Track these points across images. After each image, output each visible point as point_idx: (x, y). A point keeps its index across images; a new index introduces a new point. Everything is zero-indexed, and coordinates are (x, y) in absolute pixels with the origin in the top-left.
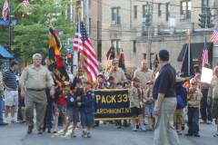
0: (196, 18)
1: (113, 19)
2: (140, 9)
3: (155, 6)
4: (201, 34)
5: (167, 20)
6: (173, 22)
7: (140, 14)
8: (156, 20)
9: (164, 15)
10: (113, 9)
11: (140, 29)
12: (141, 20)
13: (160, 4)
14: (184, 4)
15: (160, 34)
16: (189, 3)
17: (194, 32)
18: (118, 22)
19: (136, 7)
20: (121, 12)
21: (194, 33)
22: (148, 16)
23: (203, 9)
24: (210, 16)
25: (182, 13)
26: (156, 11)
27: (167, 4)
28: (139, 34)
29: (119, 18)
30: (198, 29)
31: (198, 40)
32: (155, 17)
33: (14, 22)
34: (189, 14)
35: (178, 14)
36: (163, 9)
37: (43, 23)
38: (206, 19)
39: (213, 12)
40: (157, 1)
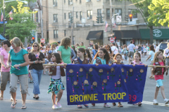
0: (95, 19)
1: (54, 20)
2: (67, 15)
3: (75, 13)
4: (97, 26)
5: (81, 19)
6: (84, 21)
7: (67, 17)
8: (75, 20)
9: (79, 17)
10: (54, 15)
11: (68, 24)
12: (68, 20)
13: (77, 12)
14: (89, 12)
15: (77, 26)
18: (57, 21)
19: (65, 14)
21: (94, 26)
22: (71, 18)
23: (98, 14)
25: (88, 16)
26: (75, 15)
27: (80, 12)
28: (67, 27)
29: (57, 19)
30: (96, 24)
31: (96, 29)
32: (75, 18)
33: (6, 22)
34: (91, 17)
35: (86, 17)
36: (78, 14)
37: (20, 22)
38: (100, 19)
39: (103, 15)
40: (75, 10)
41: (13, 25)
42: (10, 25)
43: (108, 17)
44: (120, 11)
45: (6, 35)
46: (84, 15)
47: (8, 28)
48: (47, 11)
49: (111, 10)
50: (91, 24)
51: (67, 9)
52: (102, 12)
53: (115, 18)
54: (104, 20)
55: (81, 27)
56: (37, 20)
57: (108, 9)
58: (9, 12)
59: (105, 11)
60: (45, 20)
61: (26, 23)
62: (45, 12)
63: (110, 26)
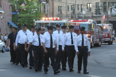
0: (93, 11)
1: (59, 11)
2: (70, 7)
3: (76, 6)
4: (96, 17)
5: (82, 11)
6: (84, 12)
7: (70, 9)
8: (77, 11)
9: (80, 10)
10: (59, 7)
11: (70, 15)
12: (70, 11)
13: (78, 5)
14: (88, 5)
15: (79, 17)
16: (91, 5)
17: (93, 16)
18: (61, 12)
19: (68, 6)
20: (62, 8)
22: (74, 10)
23: (96, 7)
24: (99, 10)
25: (87, 8)
26: (77, 8)
27: (81, 5)
28: (70, 18)
29: (61, 11)
30: (95, 15)
32: (76, 10)
33: (18, 13)
34: (90, 9)
35: (86, 9)
36: (80, 7)
37: (30, 13)
38: (98, 11)
39: (100, 8)
40: (77, 3)
41: (24, 15)
42: (21, 15)
43: (105, 10)
44: (115, 4)
45: (18, 24)
46: (84, 7)
47: (20, 18)
48: (53, 4)
49: (107, 3)
50: (90, 15)
51: (70, 2)
52: (100, 5)
53: (111, 10)
54: (102, 12)
55: (82, 17)
56: (45, 11)
57: (105, 3)
58: (21, 4)
59: (103, 4)
60: (51, 11)
61: (36, 14)
62: (51, 5)
63: (107, 17)
